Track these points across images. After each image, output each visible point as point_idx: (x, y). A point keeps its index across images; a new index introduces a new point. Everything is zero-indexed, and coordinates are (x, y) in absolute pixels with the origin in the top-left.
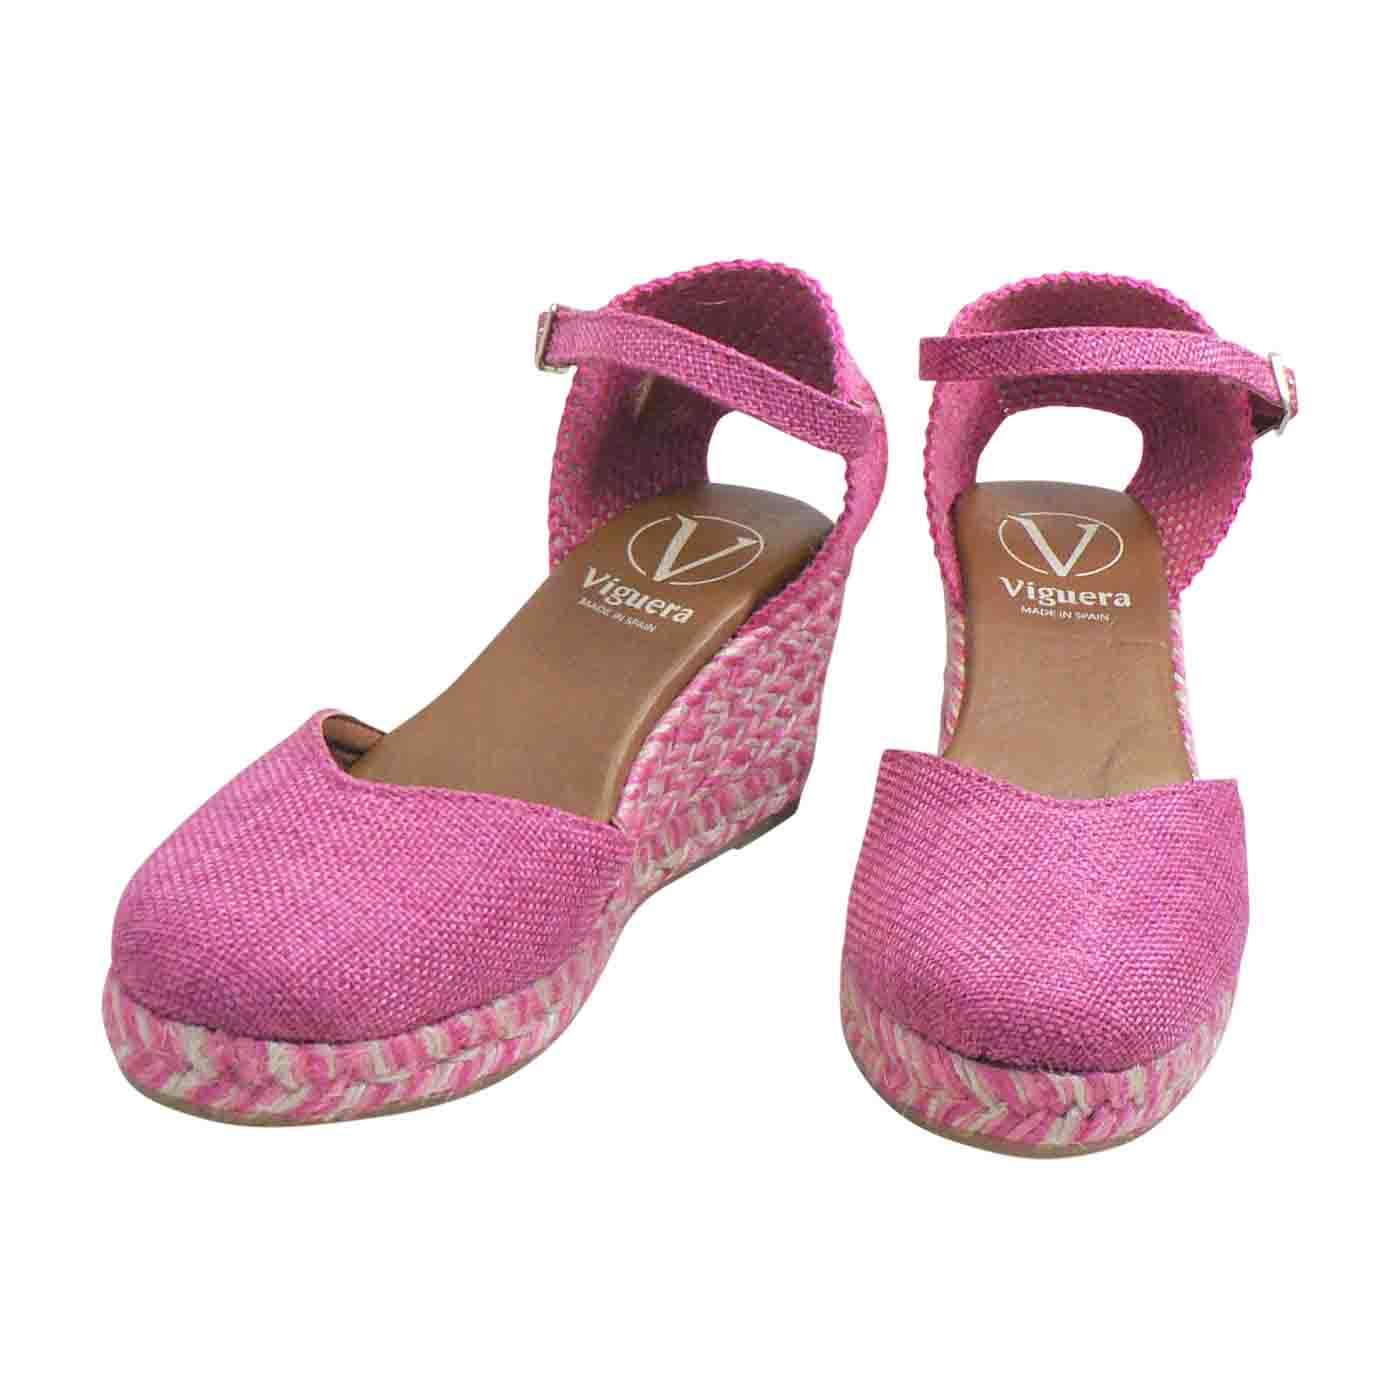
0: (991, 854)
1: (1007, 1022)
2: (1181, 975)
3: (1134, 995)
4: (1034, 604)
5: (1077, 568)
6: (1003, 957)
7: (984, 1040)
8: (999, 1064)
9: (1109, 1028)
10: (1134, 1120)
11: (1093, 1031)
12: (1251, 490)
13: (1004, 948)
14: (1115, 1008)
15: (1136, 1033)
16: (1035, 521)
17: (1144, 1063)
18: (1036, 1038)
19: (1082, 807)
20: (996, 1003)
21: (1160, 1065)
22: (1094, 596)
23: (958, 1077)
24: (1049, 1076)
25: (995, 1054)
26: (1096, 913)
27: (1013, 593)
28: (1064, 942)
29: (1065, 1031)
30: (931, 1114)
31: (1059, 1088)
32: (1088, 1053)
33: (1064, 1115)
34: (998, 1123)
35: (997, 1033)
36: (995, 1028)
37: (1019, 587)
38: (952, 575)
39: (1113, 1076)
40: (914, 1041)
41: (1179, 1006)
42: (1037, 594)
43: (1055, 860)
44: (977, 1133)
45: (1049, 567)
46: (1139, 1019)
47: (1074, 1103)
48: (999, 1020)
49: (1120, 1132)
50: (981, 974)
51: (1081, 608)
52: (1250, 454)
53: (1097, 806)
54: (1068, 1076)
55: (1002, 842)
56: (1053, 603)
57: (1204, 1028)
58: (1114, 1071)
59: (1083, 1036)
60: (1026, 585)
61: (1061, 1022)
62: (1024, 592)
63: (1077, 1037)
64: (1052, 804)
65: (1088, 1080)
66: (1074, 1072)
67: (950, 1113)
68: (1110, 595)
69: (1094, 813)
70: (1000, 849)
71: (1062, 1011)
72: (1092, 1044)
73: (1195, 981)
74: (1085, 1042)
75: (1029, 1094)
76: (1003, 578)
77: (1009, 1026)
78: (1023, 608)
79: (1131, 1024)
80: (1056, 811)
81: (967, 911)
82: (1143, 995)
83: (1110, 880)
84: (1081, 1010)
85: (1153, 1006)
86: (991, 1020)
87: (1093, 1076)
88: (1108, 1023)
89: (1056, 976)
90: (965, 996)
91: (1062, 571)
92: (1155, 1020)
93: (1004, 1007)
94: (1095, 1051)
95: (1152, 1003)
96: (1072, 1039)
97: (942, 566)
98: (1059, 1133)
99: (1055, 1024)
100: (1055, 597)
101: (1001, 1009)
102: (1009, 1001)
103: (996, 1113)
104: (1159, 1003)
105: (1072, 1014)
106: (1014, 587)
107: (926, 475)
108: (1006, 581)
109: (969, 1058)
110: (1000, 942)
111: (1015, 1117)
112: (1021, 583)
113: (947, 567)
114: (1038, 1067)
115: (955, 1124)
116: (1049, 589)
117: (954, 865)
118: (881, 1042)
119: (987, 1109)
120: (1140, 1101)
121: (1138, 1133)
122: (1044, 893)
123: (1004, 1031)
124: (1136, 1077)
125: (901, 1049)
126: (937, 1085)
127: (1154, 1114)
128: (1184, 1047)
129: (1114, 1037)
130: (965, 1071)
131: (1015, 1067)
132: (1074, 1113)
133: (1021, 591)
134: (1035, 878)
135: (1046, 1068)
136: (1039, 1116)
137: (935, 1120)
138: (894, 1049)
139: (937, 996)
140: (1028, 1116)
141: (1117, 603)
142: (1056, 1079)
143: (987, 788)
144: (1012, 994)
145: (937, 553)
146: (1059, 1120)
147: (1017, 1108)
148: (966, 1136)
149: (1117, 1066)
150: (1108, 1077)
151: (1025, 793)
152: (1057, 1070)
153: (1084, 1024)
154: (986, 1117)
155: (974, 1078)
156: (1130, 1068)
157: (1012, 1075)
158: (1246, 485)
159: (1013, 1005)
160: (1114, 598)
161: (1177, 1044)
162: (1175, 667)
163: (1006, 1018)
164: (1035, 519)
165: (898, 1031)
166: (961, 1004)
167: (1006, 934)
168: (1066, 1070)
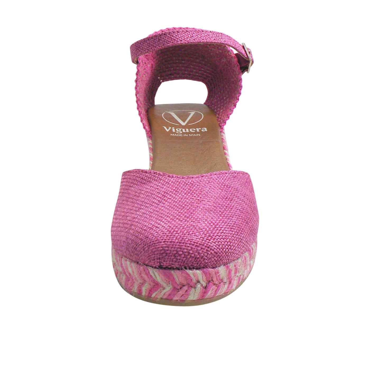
0: (159, 195)
1: (168, 250)
2: (235, 230)
3: (218, 237)
4: (174, 133)
5: (188, 123)
6: (164, 227)
7: (159, 258)
8: (166, 268)
9: (209, 249)
10: (224, 288)
11: (203, 251)
12: (243, 91)
13: (165, 224)
14: (210, 242)
15: (220, 251)
16: (174, 113)
17: (225, 264)
18: (180, 255)
19: (193, 178)
20: (163, 243)
21: (231, 265)
22: (195, 130)
23: (151, 276)
24: (187, 271)
25: (165, 264)
26: (200, 210)
27: (168, 131)
28: (188, 220)
29: (191, 252)
30: (144, 294)
31: (192, 276)
32: (202, 260)
33: (195, 288)
34: (169, 292)
35: (164, 255)
36: (163, 253)
37: (169, 129)
38: (147, 127)
39: (213, 270)
40: (134, 265)
41: (236, 242)
42: (176, 131)
43: (183, 194)
44: (162, 298)
45: (179, 123)
46: (221, 246)
47: (198, 282)
48: (164, 250)
49: (219, 293)
50: (156, 233)
51: (191, 133)
52: (241, 79)
53: (198, 177)
54: (195, 271)
55: (163, 191)
56: (181, 132)
57: (247, 254)
58: (213, 268)
59: (199, 253)
60: (172, 128)
61: (189, 248)
62: (171, 130)
63: (197, 254)
64: (181, 178)
65: (204, 272)
66: (197, 269)
67: (151, 291)
68: (200, 129)
69: (197, 179)
70: (163, 193)
71: (190, 244)
72: (203, 257)
73: (241, 233)
74: (200, 256)
75: (180, 280)
76: (164, 127)
77: (169, 252)
78: (171, 134)
79: (218, 248)
80: (183, 180)
81: (150, 214)
82: (221, 237)
83: (205, 199)
84: (197, 243)
85: (226, 241)
86: (161, 250)
87: (205, 270)
88: (208, 248)
89: (186, 231)
90: (150, 243)
91: (183, 124)
92: (227, 246)
93: (166, 244)
94: (204, 259)
95: (225, 240)
96: (194, 255)
97: (143, 124)
98: (194, 295)
99: (187, 249)
100: (182, 130)
101: (165, 245)
102: (168, 242)
103: (168, 289)
104: (228, 240)
105: (193, 245)
106: (168, 129)
107: (136, 95)
108: (165, 128)
109: (155, 268)
110: (163, 222)
111: (176, 289)
112: (170, 128)
113: (145, 124)
114: (182, 267)
115: (153, 295)
116: (179, 129)
117: (146, 201)
118: (124, 270)
119: (164, 289)
120: (225, 280)
121: (226, 294)
122: (180, 205)
123: (167, 254)
124: (222, 270)
125: (130, 270)
126: (145, 281)
127: (232, 287)
128: (240, 260)
129: (211, 253)
130: (154, 274)
131: (173, 269)
132: (199, 286)
133: (170, 130)
134: (176, 201)
135: (186, 268)
136: (186, 288)
137: (145, 296)
138: (128, 271)
139: (140, 245)
140: (181, 288)
141: (202, 131)
142: (190, 272)
143: (157, 176)
144: (169, 240)
145: (142, 121)
146: (193, 289)
147: (176, 286)
148: (158, 300)
149: (214, 266)
150: (211, 270)
151: (171, 175)
152: (190, 269)
153: (199, 249)
154: (165, 291)
155: (157, 275)
156: (220, 266)
157: (172, 272)
158: (241, 90)
159: (169, 243)
160: (201, 129)
161: (238, 258)
162: (224, 148)
163: (167, 248)
164: (174, 112)
165: (128, 263)
166: (149, 245)
167: (165, 219)
168: (194, 268)
